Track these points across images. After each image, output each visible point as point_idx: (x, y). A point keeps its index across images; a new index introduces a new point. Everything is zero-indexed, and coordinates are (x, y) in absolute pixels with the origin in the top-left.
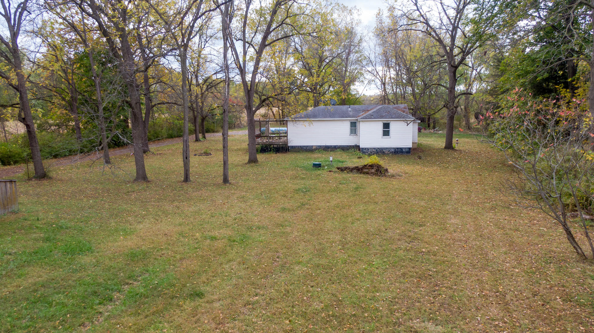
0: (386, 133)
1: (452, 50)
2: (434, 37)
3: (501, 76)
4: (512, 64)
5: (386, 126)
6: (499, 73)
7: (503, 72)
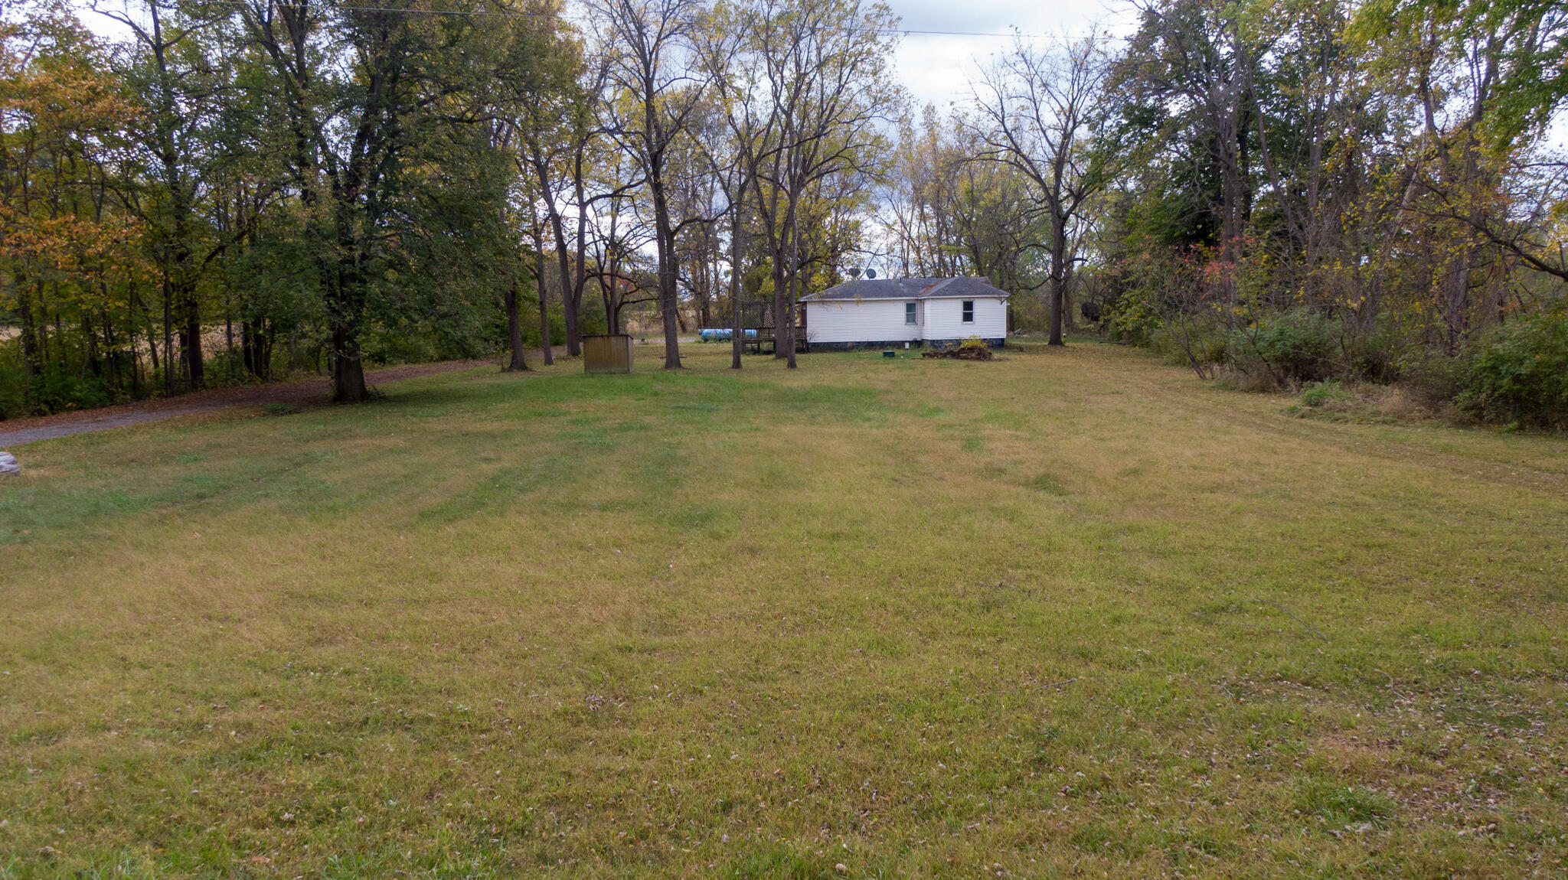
0: (968, 317)
1: (1057, 192)
2: (1028, 172)
3: (1129, 233)
4: (1145, 215)
5: (968, 306)
6: (1126, 230)
7: (1131, 227)
